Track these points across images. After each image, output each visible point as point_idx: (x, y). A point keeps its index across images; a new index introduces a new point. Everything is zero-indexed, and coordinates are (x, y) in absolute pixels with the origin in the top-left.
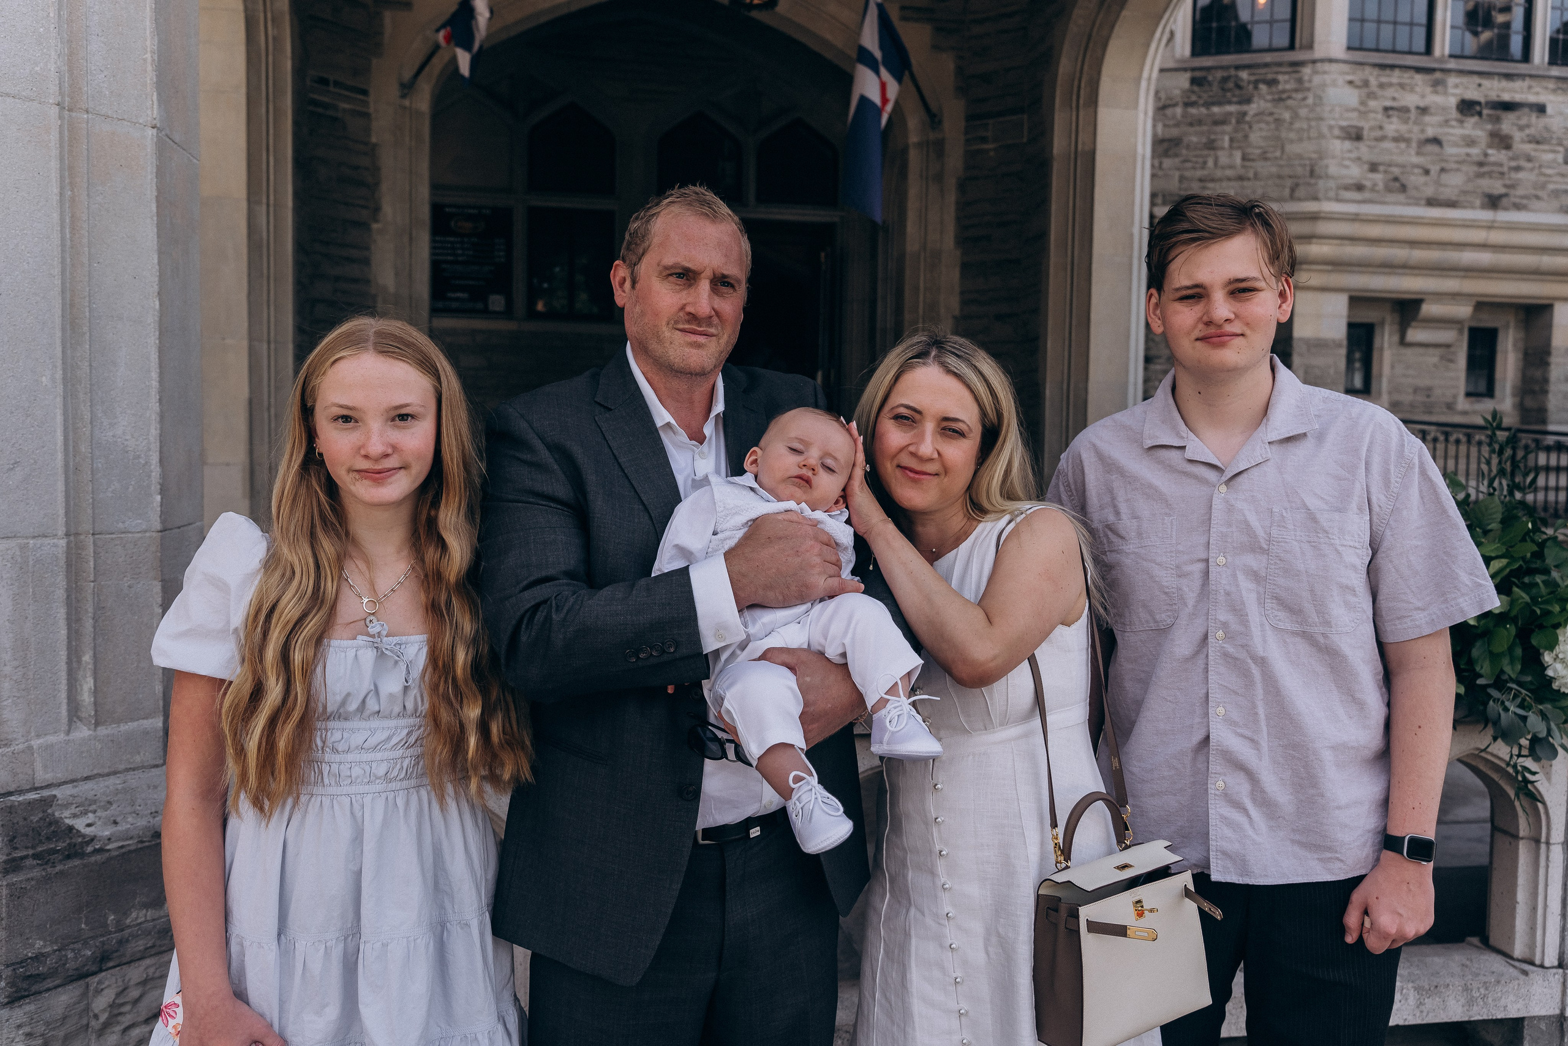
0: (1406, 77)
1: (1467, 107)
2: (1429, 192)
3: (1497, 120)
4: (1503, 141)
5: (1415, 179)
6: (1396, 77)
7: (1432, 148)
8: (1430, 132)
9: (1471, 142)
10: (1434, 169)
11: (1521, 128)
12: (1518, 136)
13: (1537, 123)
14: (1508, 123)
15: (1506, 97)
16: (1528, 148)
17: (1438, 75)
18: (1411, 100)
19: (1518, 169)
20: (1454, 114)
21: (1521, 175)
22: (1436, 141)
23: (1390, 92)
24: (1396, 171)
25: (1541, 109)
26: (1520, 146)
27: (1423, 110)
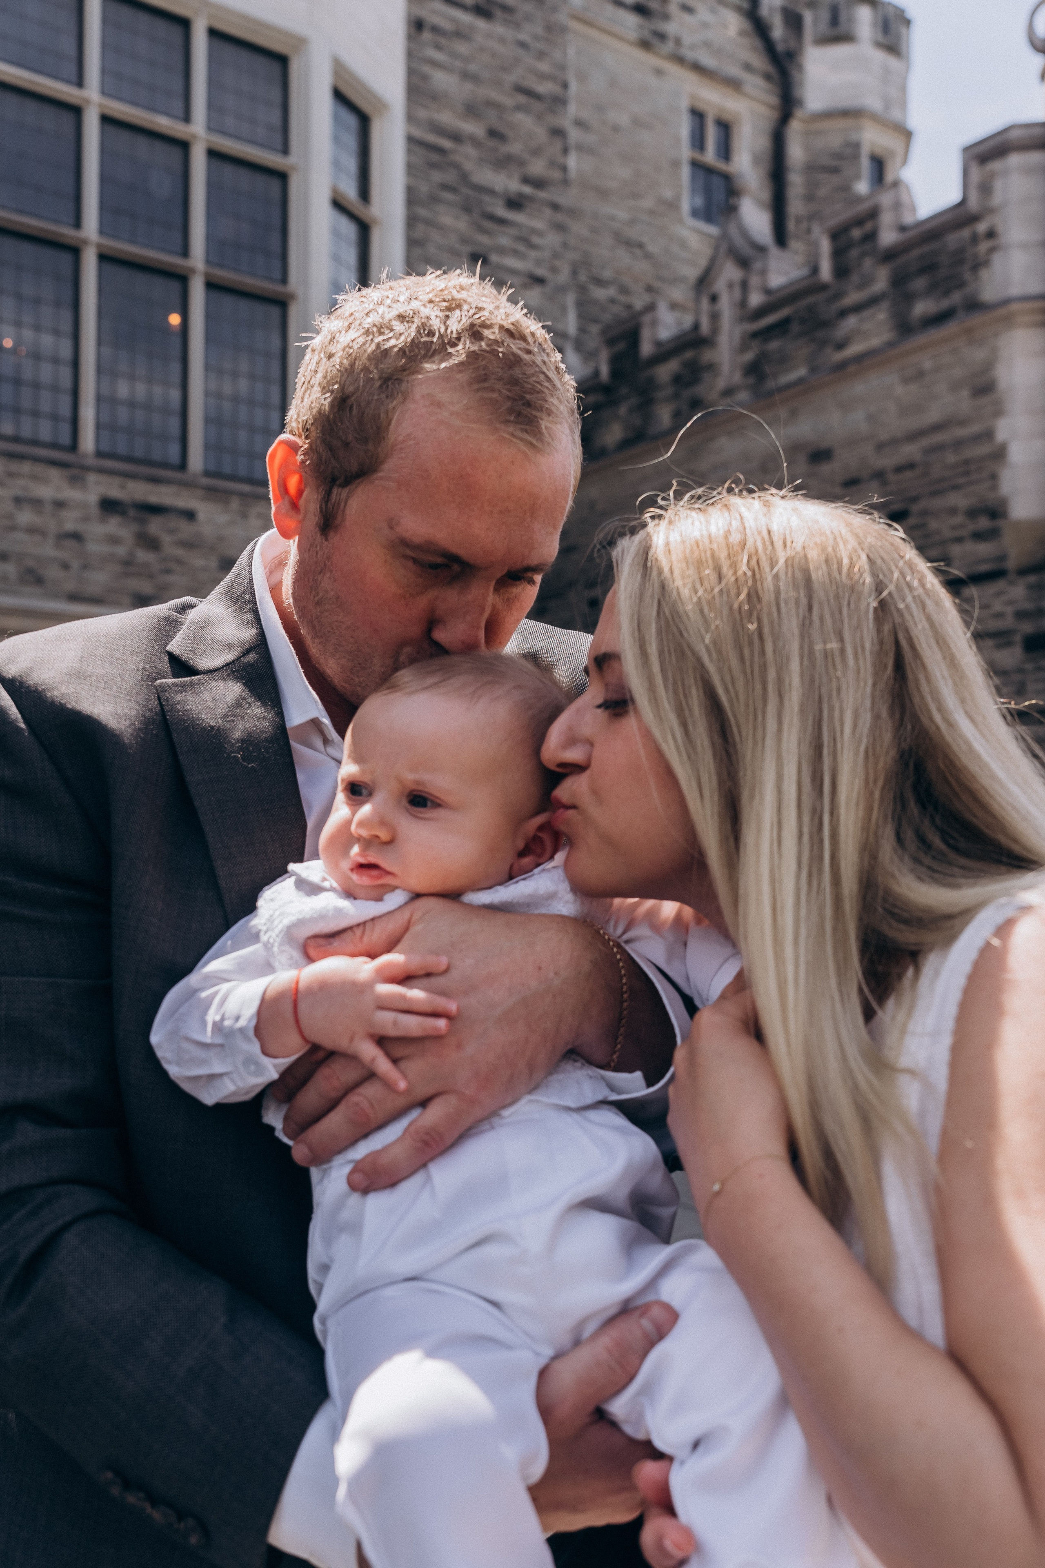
0: (40, 469)
1: (109, 506)
2: (70, 586)
3: (142, 522)
4: (151, 544)
5: (53, 573)
6: (26, 467)
7: (71, 543)
8: (70, 526)
9: (114, 540)
10: (75, 565)
11: (171, 532)
12: (166, 540)
13: (186, 529)
14: (155, 526)
15: (153, 499)
16: (179, 552)
17: (75, 471)
18: (45, 492)
19: (168, 571)
20: (95, 510)
21: (171, 578)
22: (76, 537)
23: (21, 482)
24: (30, 563)
25: (190, 515)
26: (170, 548)
27: (60, 505)
